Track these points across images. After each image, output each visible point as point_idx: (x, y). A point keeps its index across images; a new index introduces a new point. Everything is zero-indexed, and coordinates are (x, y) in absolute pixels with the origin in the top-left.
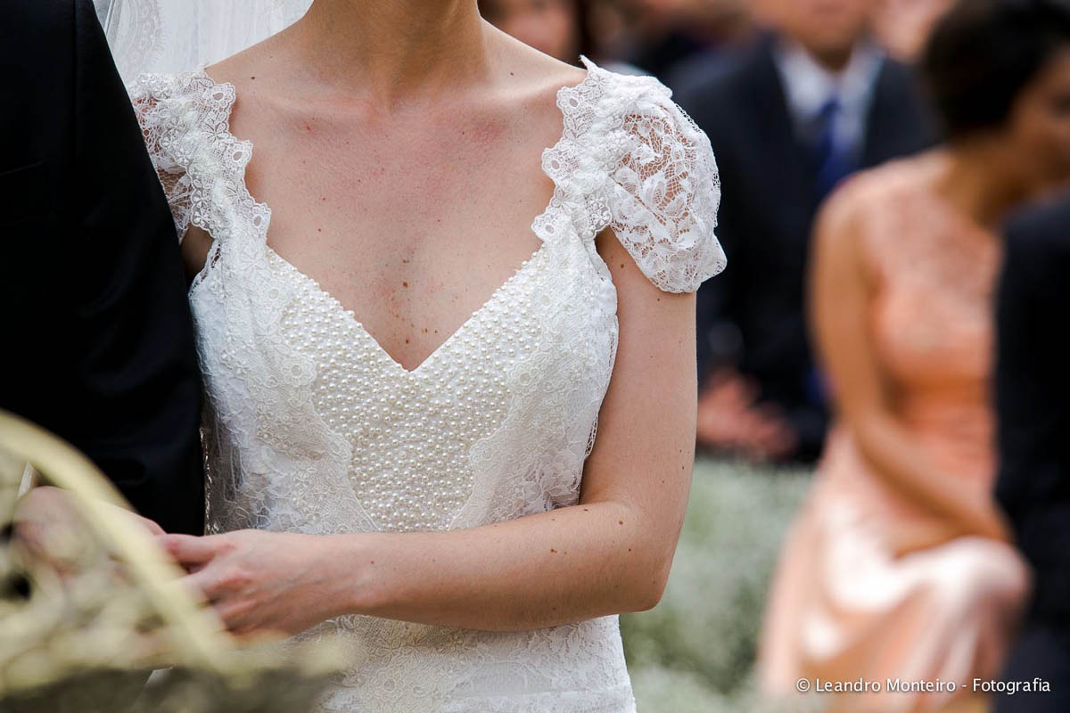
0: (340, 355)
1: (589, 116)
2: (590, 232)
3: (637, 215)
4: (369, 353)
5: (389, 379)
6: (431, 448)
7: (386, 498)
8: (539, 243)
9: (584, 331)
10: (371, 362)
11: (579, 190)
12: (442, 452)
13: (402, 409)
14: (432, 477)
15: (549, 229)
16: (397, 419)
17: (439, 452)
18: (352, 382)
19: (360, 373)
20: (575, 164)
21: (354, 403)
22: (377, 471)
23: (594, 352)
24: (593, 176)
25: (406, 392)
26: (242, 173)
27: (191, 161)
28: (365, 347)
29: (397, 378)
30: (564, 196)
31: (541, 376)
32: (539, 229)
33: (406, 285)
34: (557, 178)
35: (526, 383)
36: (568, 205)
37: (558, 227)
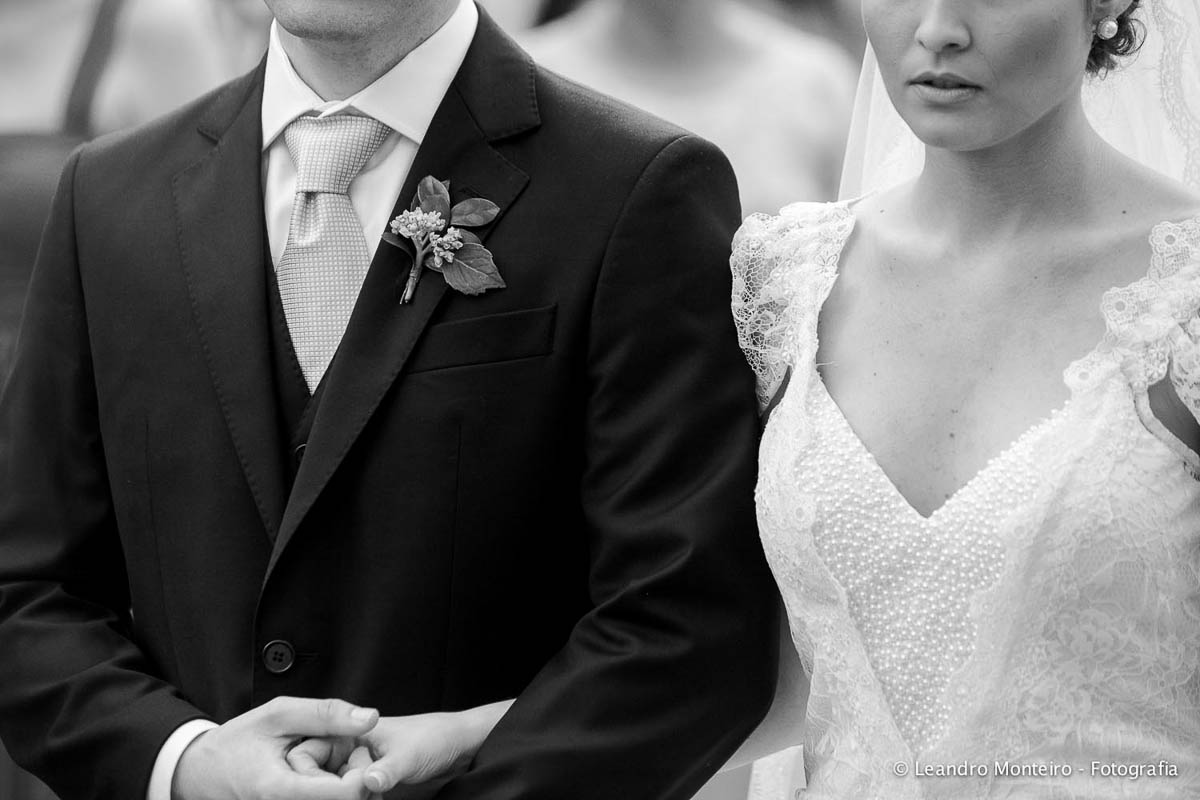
0: (848, 499)
1: (1182, 257)
2: (1141, 382)
4: (882, 498)
5: (900, 526)
6: (945, 599)
7: (902, 649)
8: (1066, 393)
9: (1099, 487)
10: (884, 508)
11: (1140, 336)
12: (956, 604)
13: (914, 557)
14: (947, 631)
15: (1083, 376)
16: (910, 567)
17: (954, 604)
18: (859, 527)
19: (868, 518)
20: (1144, 307)
21: (861, 549)
22: (890, 621)
23: (1109, 509)
24: (1158, 322)
25: (919, 540)
28: (878, 491)
29: (908, 525)
30: (1116, 341)
31: (1036, 530)
32: (1071, 377)
33: (952, 435)
34: (1115, 322)
35: (1022, 536)
36: (1120, 353)
37: (1097, 374)
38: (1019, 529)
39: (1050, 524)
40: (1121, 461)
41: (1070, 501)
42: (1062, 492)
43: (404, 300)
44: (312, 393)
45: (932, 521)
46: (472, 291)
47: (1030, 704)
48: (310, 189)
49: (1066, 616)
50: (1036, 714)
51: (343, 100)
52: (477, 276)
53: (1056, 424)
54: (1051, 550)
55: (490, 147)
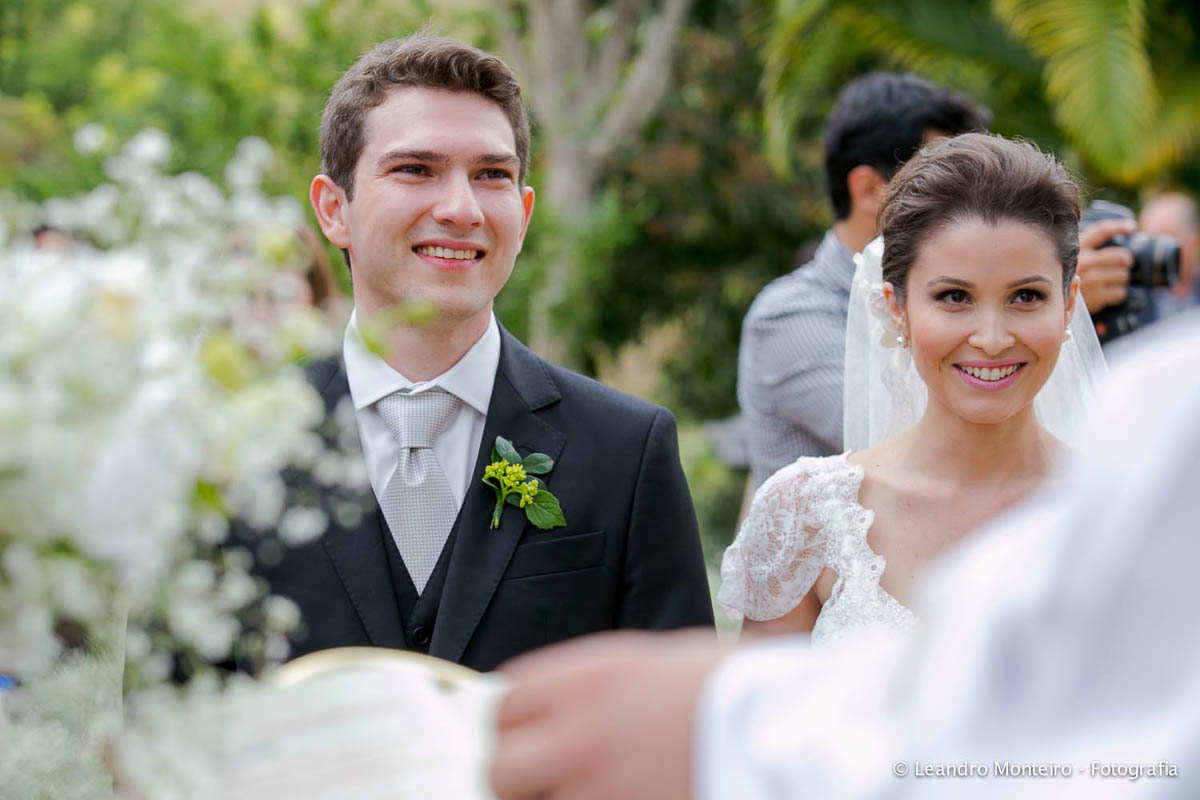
26: (865, 533)
27: (828, 520)
43: (494, 526)
44: (420, 594)
46: (545, 527)
48: (414, 446)
51: (429, 381)
52: (547, 515)
55: (533, 415)
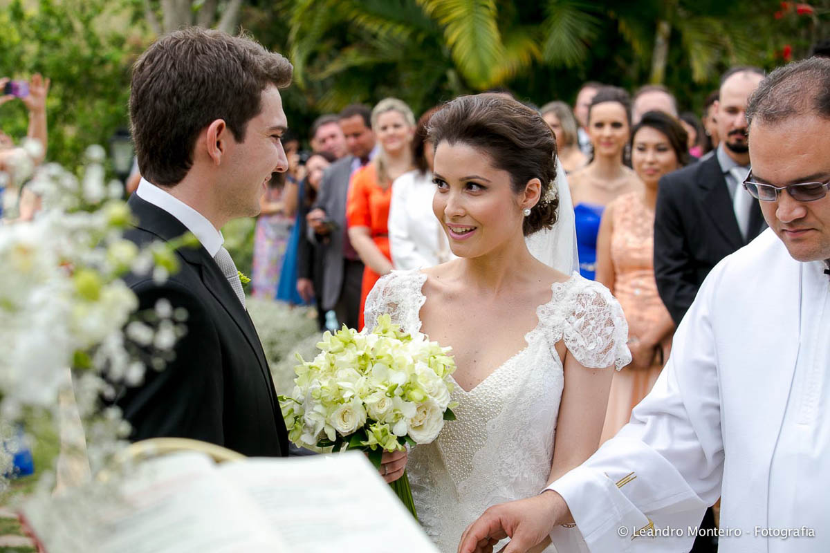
1: (564, 294)
2: (552, 341)
3: (574, 335)
5: (457, 395)
6: (474, 424)
8: (526, 344)
9: (539, 381)
11: (551, 324)
12: (478, 426)
13: (462, 407)
15: (532, 338)
20: (552, 313)
22: (450, 432)
24: (558, 318)
25: (464, 401)
26: (419, 308)
27: (403, 300)
29: (461, 395)
30: (543, 326)
31: (516, 396)
32: (527, 338)
33: (475, 361)
34: (542, 318)
35: (510, 398)
36: (544, 329)
37: (537, 338)
38: (509, 395)
39: (521, 394)
40: (546, 372)
41: (529, 385)
42: (526, 382)
45: (470, 393)
47: (504, 466)
49: (522, 431)
50: (506, 470)
53: (522, 355)
54: (521, 404)
